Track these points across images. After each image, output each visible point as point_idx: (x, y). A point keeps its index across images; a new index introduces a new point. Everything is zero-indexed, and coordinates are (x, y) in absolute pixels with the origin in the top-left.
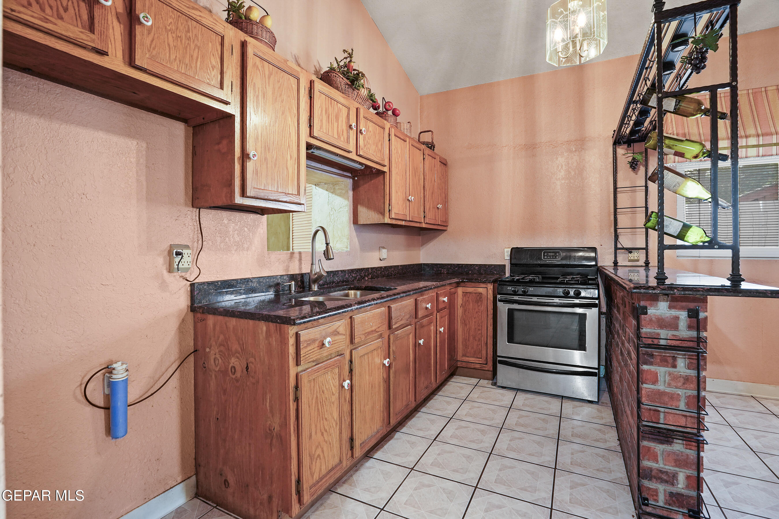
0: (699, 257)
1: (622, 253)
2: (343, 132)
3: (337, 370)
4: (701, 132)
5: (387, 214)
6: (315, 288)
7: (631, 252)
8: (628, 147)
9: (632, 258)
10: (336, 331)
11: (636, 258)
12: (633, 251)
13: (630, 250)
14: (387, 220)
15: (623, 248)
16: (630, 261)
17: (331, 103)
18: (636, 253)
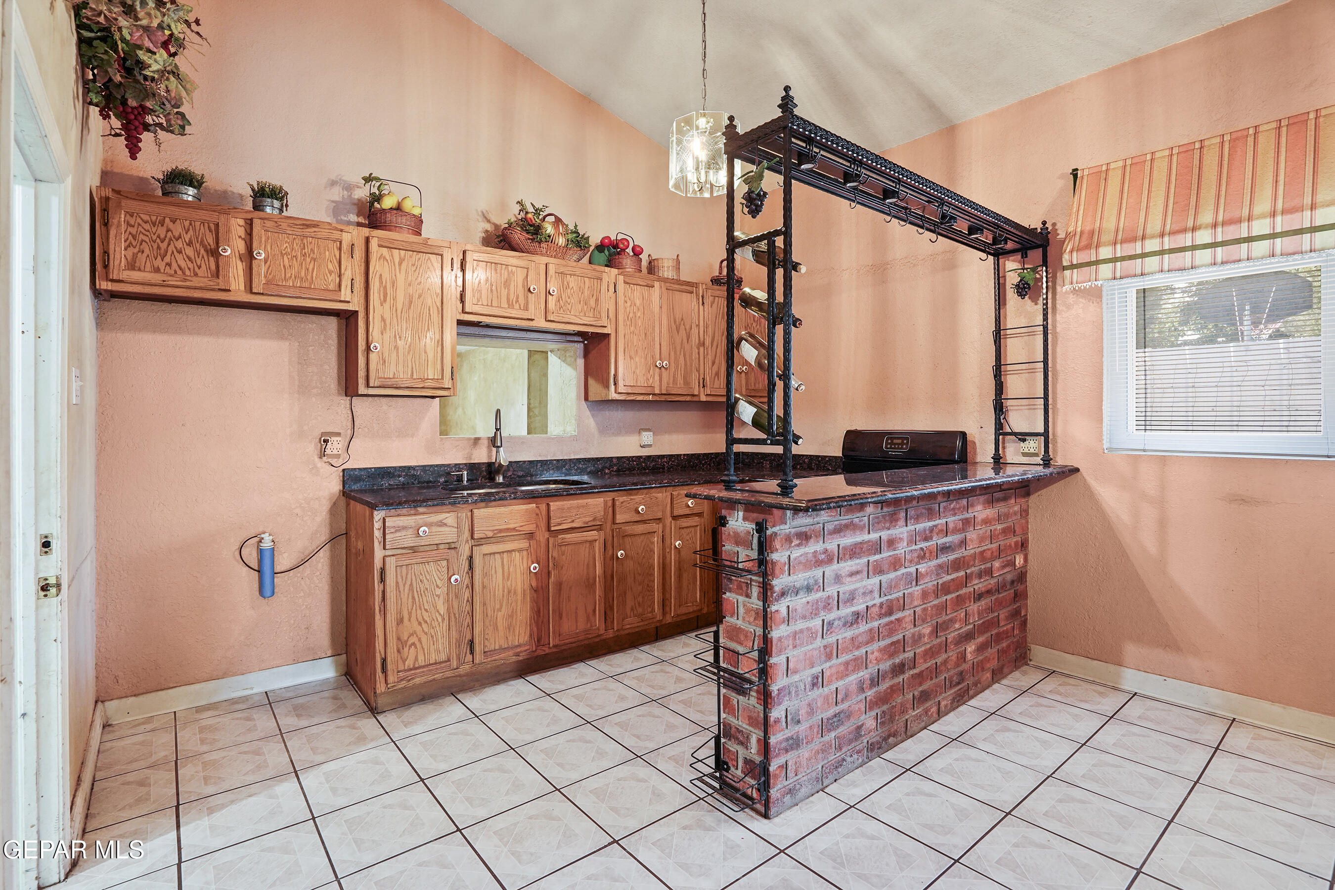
0: (1144, 451)
1: (1014, 441)
2: (517, 298)
3: (444, 563)
4: (1121, 225)
5: (612, 387)
6: (500, 479)
7: (1024, 440)
8: (1022, 257)
9: (1026, 450)
10: (441, 521)
11: (1032, 451)
12: (1027, 438)
13: (1022, 437)
14: (613, 395)
15: (1013, 434)
16: (1025, 455)
17: (496, 270)
18: (1032, 442)
